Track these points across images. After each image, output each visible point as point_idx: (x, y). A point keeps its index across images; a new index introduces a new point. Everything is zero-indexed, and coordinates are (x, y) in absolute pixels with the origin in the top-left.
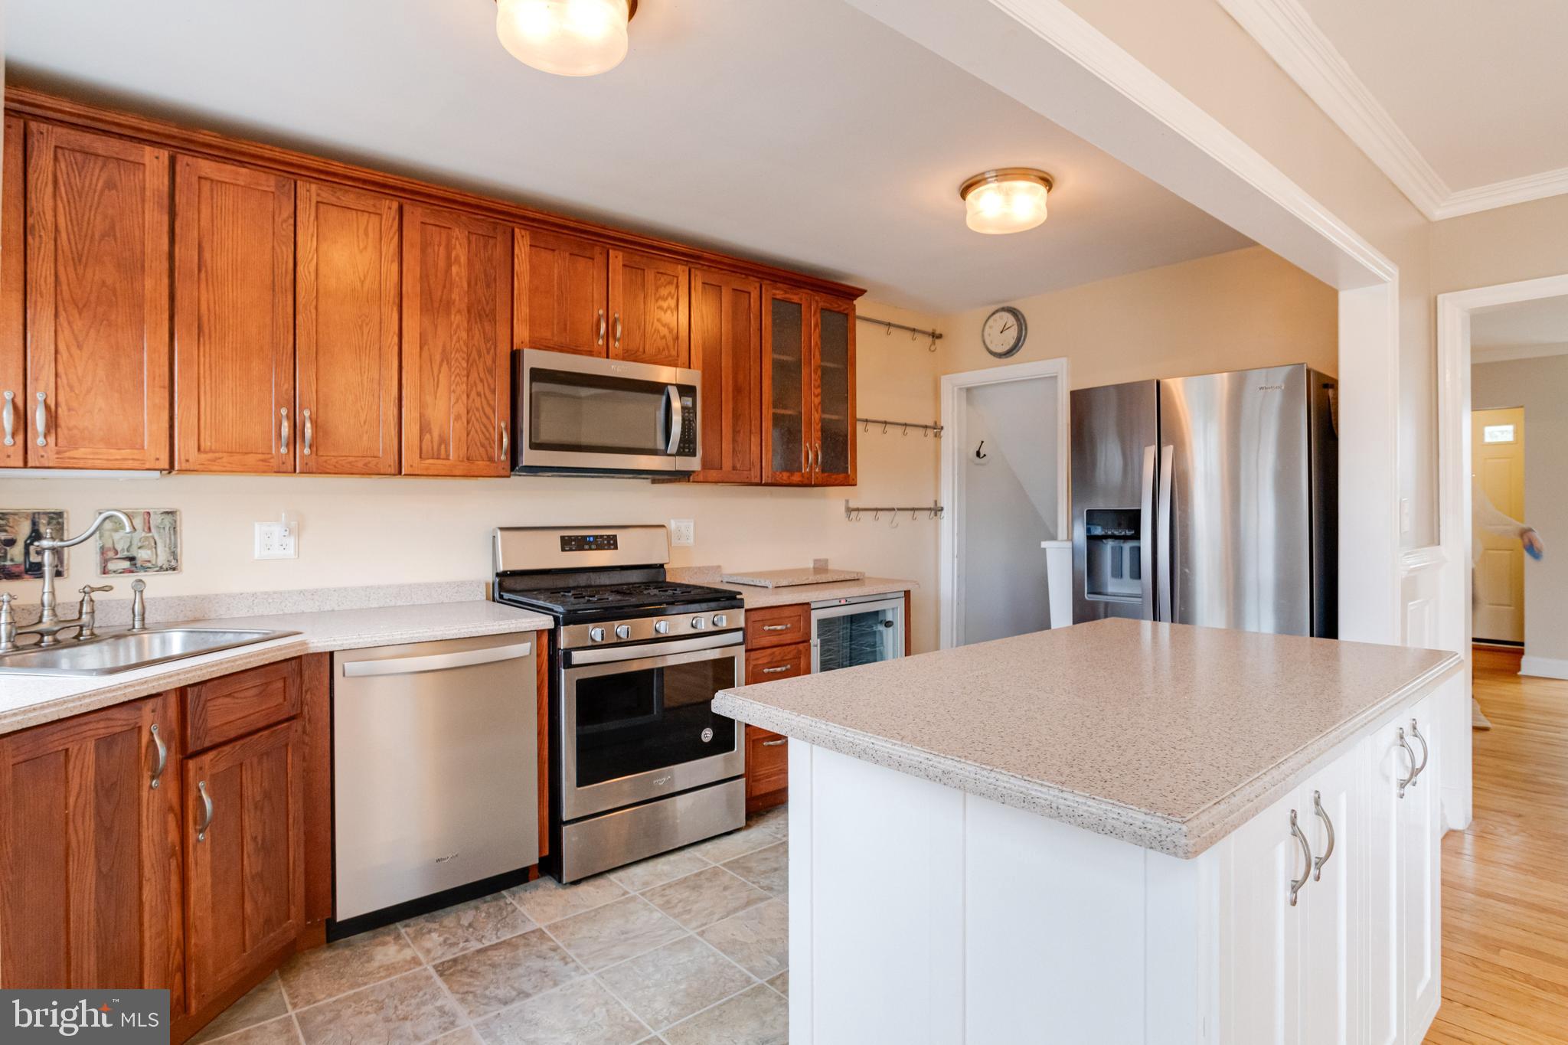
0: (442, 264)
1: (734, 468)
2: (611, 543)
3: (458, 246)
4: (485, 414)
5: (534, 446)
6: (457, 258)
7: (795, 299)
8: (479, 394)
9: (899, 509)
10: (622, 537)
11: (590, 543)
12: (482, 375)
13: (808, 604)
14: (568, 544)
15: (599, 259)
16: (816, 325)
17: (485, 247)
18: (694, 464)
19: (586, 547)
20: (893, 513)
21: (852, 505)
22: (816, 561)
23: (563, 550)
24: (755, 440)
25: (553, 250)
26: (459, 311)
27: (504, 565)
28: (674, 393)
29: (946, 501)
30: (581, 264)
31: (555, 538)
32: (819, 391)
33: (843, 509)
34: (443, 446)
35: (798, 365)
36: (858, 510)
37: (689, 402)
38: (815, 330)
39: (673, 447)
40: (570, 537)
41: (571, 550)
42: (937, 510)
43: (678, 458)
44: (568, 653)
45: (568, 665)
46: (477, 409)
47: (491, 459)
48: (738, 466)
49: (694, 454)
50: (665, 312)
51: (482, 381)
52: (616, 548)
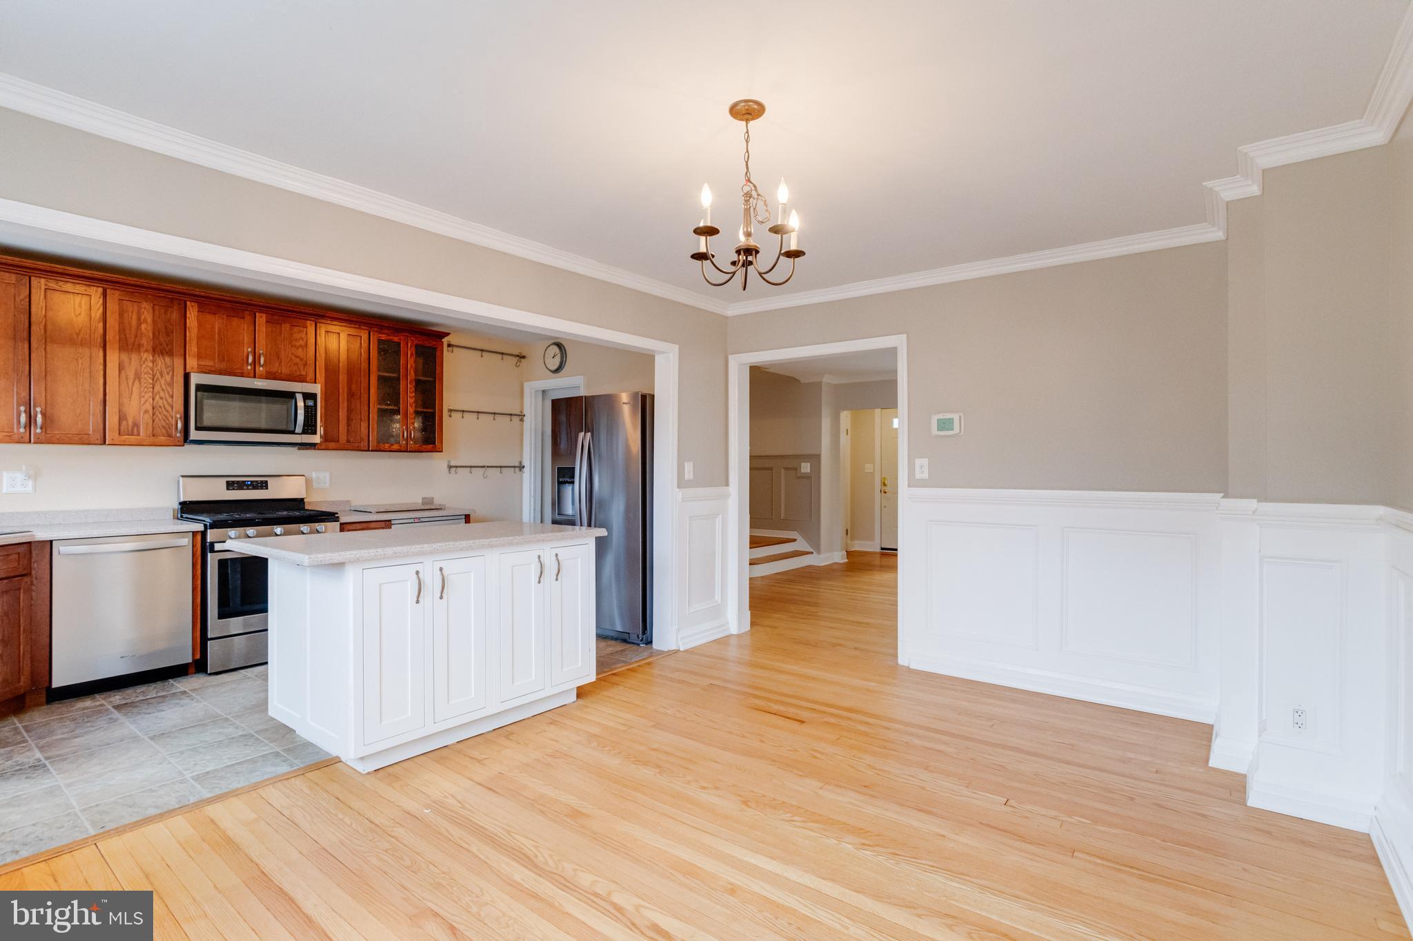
0: (134, 322)
1: (348, 441)
2: (263, 485)
3: (145, 312)
4: (165, 409)
5: (197, 428)
6: (145, 321)
7: (396, 339)
8: (161, 398)
9: (488, 467)
10: (271, 481)
11: (248, 486)
12: (164, 387)
13: (390, 521)
14: (230, 485)
15: (248, 318)
16: (412, 355)
17: (166, 313)
18: (316, 439)
19: (245, 488)
20: (484, 469)
21: (452, 464)
22: (423, 499)
23: (228, 489)
24: (364, 425)
25: (215, 314)
26: (147, 351)
27: (183, 497)
28: (299, 398)
29: (526, 463)
30: (235, 321)
31: (223, 482)
32: (413, 394)
33: (445, 467)
34: (135, 429)
35: (398, 379)
36: (456, 467)
37: (310, 403)
38: (411, 357)
39: (299, 429)
40: (233, 482)
41: (234, 489)
42: (521, 467)
43: (303, 435)
44: (212, 544)
45: (212, 551)
46: (160, 407)
47: (170, 436)
48: (352, 440)
49: (315, 433)
50: (298, 348)
51: (163, 390)
52: (267, 488)
